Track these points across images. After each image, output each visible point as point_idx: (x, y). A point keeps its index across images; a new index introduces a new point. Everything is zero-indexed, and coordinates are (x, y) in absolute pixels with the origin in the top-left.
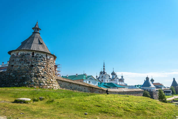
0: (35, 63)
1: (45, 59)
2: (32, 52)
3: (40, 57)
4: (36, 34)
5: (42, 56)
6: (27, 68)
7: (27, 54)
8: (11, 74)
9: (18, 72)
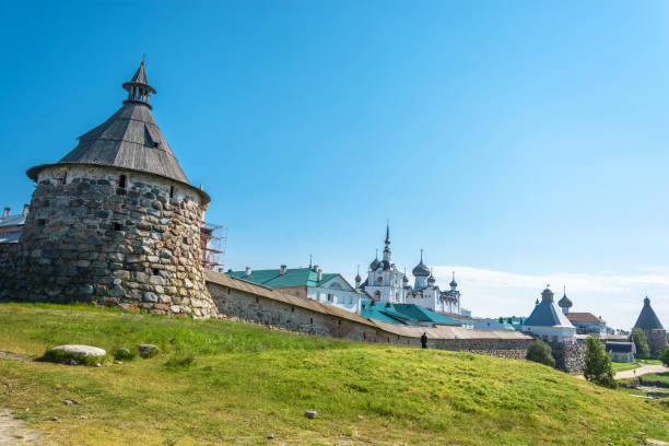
0: (129, 218)
1: (168, 203)
2: (120, 173)
3: (149, 196)
4: (137, 107)
5: (156, 192)
6: (98, 233)
7: (101, 182)
8: (37, 253)
9: (62, 246)
